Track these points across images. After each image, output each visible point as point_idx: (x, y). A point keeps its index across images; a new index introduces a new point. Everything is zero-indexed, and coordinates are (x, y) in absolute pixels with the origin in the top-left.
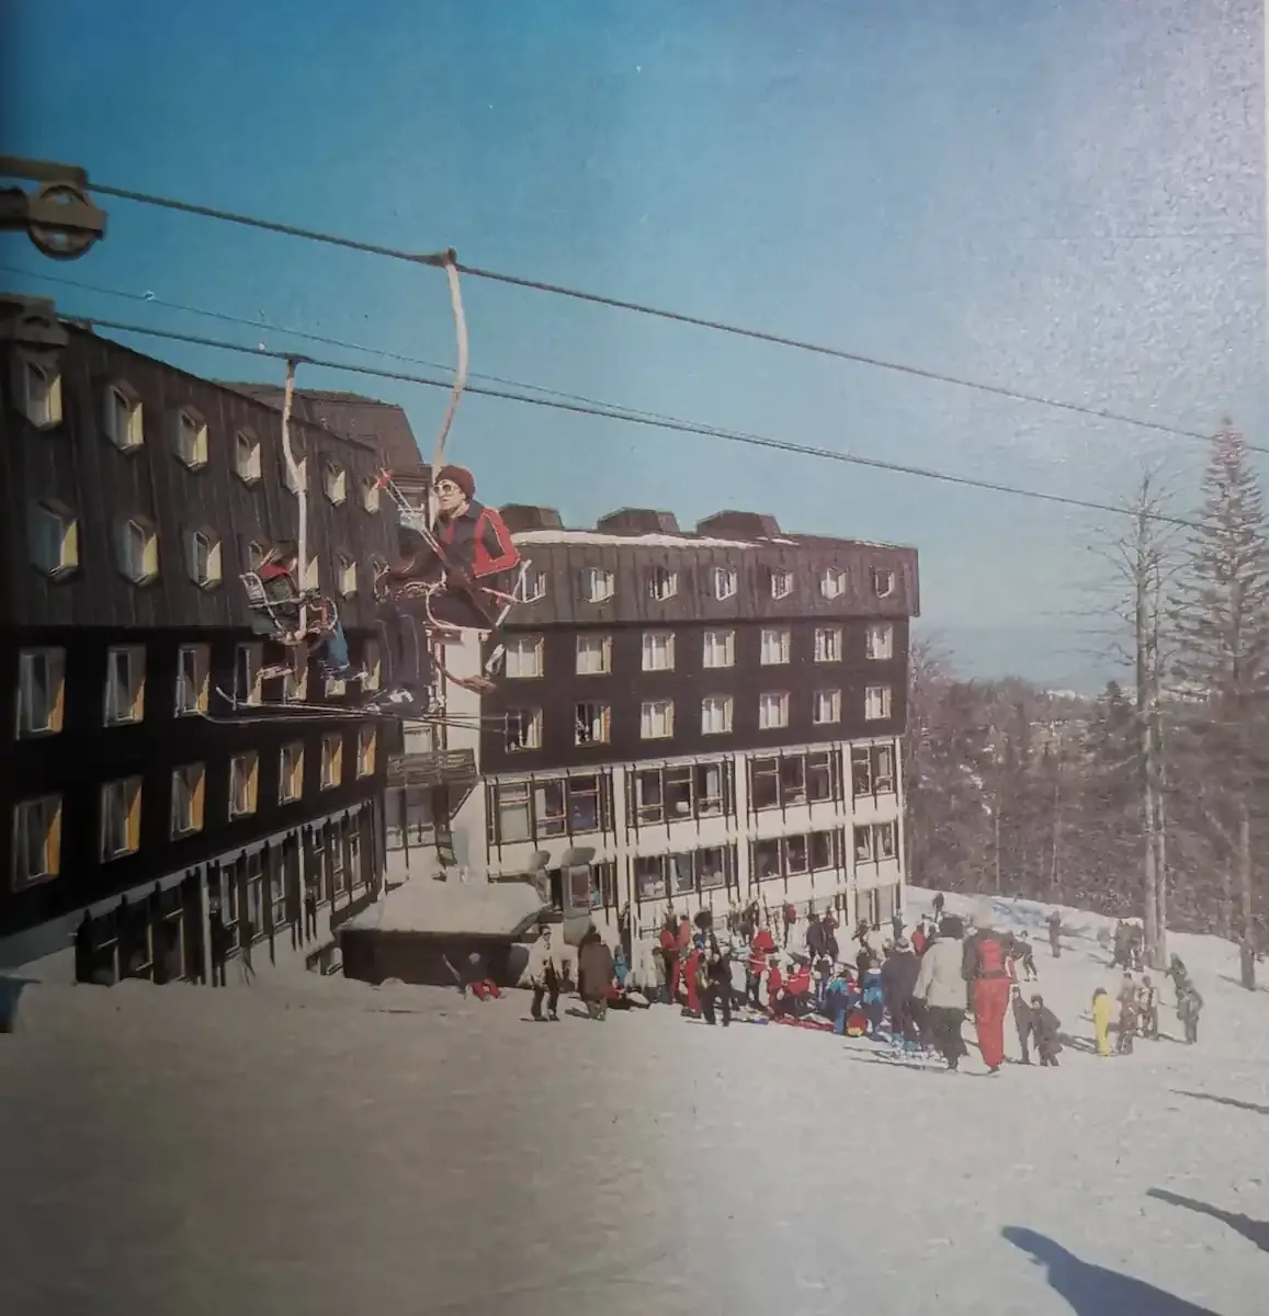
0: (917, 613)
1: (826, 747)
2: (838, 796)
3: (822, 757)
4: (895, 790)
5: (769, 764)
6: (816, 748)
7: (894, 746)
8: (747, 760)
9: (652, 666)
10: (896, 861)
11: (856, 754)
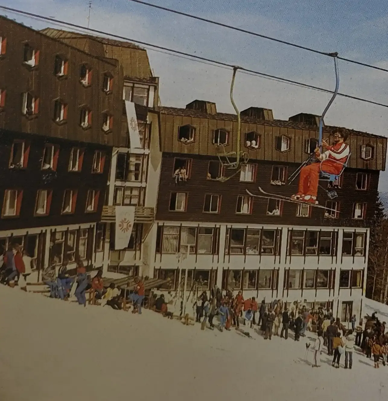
0: (383, 169)
1: (330, 229)
2: (334, 254)
3: (328, 234)
4: (365, 256)
5: (300, 233)
6: (325, 229)
7: (366, 233)
8: (288, 230)
9: (245, 180)
10: (361, 290)
11: (345, 235)
